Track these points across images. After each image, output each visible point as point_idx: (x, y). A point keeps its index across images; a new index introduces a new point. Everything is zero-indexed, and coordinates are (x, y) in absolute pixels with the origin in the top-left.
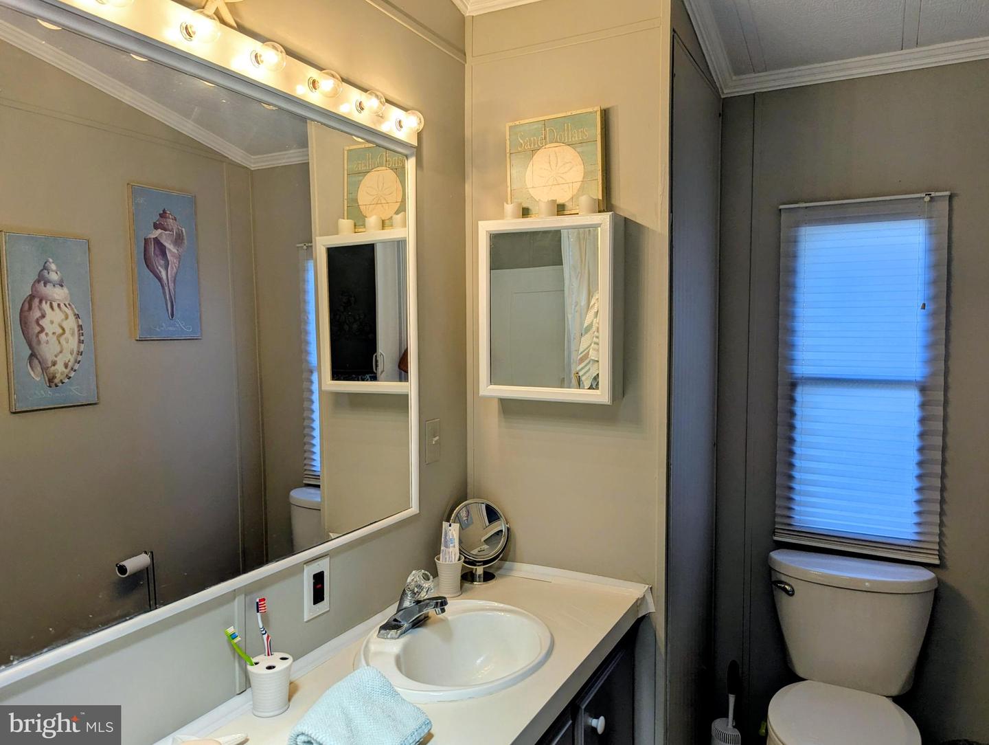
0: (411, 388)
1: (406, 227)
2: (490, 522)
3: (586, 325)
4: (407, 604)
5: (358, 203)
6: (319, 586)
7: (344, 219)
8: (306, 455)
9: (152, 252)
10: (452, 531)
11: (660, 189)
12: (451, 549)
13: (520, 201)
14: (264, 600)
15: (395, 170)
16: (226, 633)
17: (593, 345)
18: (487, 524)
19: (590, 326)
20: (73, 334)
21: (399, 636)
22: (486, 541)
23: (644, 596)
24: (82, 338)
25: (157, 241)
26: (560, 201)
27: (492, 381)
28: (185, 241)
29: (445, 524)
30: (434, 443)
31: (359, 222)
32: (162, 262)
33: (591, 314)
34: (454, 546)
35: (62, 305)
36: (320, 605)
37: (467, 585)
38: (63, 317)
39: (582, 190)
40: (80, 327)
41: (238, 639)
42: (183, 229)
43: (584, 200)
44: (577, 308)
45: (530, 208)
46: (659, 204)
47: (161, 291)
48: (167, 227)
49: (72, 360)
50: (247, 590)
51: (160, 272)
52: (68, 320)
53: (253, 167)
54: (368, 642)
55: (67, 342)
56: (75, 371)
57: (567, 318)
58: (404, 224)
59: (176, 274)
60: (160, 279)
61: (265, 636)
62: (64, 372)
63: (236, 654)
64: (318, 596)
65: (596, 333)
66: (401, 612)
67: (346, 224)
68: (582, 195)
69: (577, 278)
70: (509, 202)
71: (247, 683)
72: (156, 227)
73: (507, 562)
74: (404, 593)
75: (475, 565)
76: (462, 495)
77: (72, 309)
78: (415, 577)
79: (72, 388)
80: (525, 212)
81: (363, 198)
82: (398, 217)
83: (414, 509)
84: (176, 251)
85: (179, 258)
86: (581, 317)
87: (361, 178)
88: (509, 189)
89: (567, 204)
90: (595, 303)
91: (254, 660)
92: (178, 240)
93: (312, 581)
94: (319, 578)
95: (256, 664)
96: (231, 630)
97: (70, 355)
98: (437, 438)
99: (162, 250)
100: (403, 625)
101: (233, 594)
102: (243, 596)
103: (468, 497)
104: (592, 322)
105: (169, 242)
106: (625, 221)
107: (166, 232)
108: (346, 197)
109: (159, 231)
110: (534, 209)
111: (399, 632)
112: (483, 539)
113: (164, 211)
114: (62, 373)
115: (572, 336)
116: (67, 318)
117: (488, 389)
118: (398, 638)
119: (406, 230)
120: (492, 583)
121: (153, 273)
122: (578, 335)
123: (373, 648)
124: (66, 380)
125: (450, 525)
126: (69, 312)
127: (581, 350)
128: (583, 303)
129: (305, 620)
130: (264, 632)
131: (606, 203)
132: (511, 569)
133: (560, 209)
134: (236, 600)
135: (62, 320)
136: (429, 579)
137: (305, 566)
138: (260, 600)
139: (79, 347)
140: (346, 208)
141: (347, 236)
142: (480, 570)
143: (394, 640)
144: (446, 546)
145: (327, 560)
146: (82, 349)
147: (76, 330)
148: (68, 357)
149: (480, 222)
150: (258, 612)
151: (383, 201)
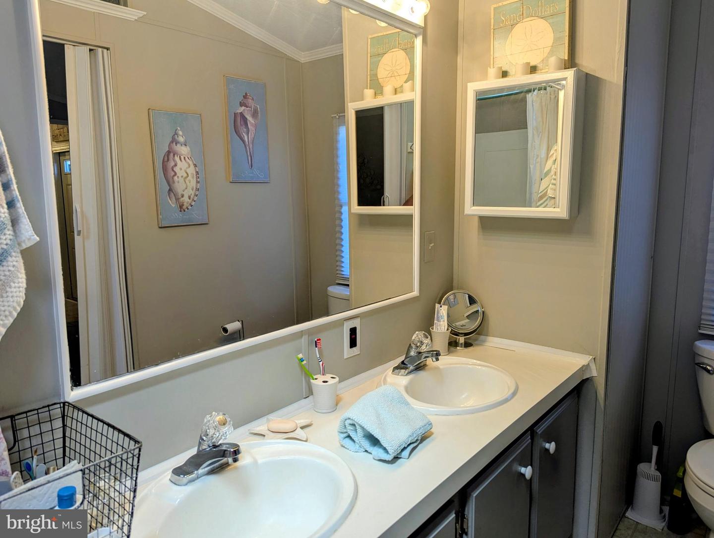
0: (415, 210)
1: (414, 91)
2: (470, 304)
3: (546, 170)
4: (412, 353)
5: (377, 77)
6: (353, 336)
7: (367, 89)
8: (338, 264)
9: (238, 122)
10: (442, 311)
11: (617, 47)
12: (442, 323)
13: (500, 66)
14: (320, 340)
15: (405, 50)
16: (298, 358)
17: (551, 185)
18: (469, 305)
19: (549, 171)
20: (193, 177)
21: (407, 374)
22: (468, 317)
23: (589, 364)
24: (198, 180)
25: (242, 114)
26: (532, 64)
27: (474, 204)
28: (259, 114)
29: (437, 306)
30: (430, 248)
31: (379, 90)
32: (245, 130)
33: (550, 162)
34: (444, 321)
35: (186, 158)
36: (354, 349)
37: (452, 349)
38: (187, 166)
39: (551, 53)
40: (197, 173)
41: (305, 362)
42: (258, 106)
43: (553, 60)
44: (537, 160)
45: (509, 70)
46: (616, 59)
47: (245, 149)
48: (247, 105)
49: (193, 194)
50: (309, 332)
51: (244, 137)
52: (190, 168)
53: (303, 60)
54: (386, 376)
55: (190, 182)
56: (195, 201)
57: (530, 168)
58: (413, 89)
59: (254, 138)
60: (243, 141)
61: (321, 363)
62: (188, 202)
63: (303, 373)
64: (353, 343)
65: (553, 176)
66: (408, 359)
67: (369, 93)
68: (551, 57)
69: (538, 137)
70: (492, 66)
71: (310, 392)
72: (241, 104)
73: (482, 336)
74: (410, 346)
75: (458, 336)
76: (449, 286)
77: (193, 162)
78: (418, 336)
79: (193, 213)
80: (505, 74)
81: (382, 73)
82: (407, 86)
83: (416, 293)
84: (254, 122)
85: (256, 126)
86: (541, 166)
87: (380, 58)
88: (492, 58)
89: (538, 65)
90: (553, 154)
91: (315, 377)
92: (255, 114)
93: (349, 332)
94: (353, 331)
95: (316, 379)
96: (300, 356)
97: (191, 190)
98: (433, 244)
99: (245, 120)
100: (410, 367)
101: (301, 334)
102: (307, 336)
103: (454, 289)
104: (551, 168)
105: (250, 115)
106: (586, 76)
107: (248, 109)
108: (369, 73)
109: (243, 108)
110: (512, 71)
111: (407, 371)
112: (465, 315)
113: (246, 94)
114: (188, 203)
115: (533, 181)
116: (189, 166)
117: (471, 210)
118: (406, 375)
119: (413, 94)
120: (471, 349)
121: (239, 137)
122: (538, 179)
123: (389, 380)
124: (190, 207)
125: (441, 307)
126: (191, 163)
127: (541, 189)
128: (543, 154)
129: (345, 357)
130: (320, 360)
131: (571, 62)
132: (484, 341)
133: (533, 69)
134: (303, 337)
135: (187, 168)
136: (427, 338)
137: (345, 322)
138: (318, 340)
139: (197, 185)
140: (369, 82)
141: (369, 101)
142: (462, 340)
143: (403, 377)
144: (438, 320)
145: (359, 319)
146: (198, 187)
147: (195, 174)
148: (190, 192)
149: (469, 84)
150: (316, 347)
151: (396, 74)
